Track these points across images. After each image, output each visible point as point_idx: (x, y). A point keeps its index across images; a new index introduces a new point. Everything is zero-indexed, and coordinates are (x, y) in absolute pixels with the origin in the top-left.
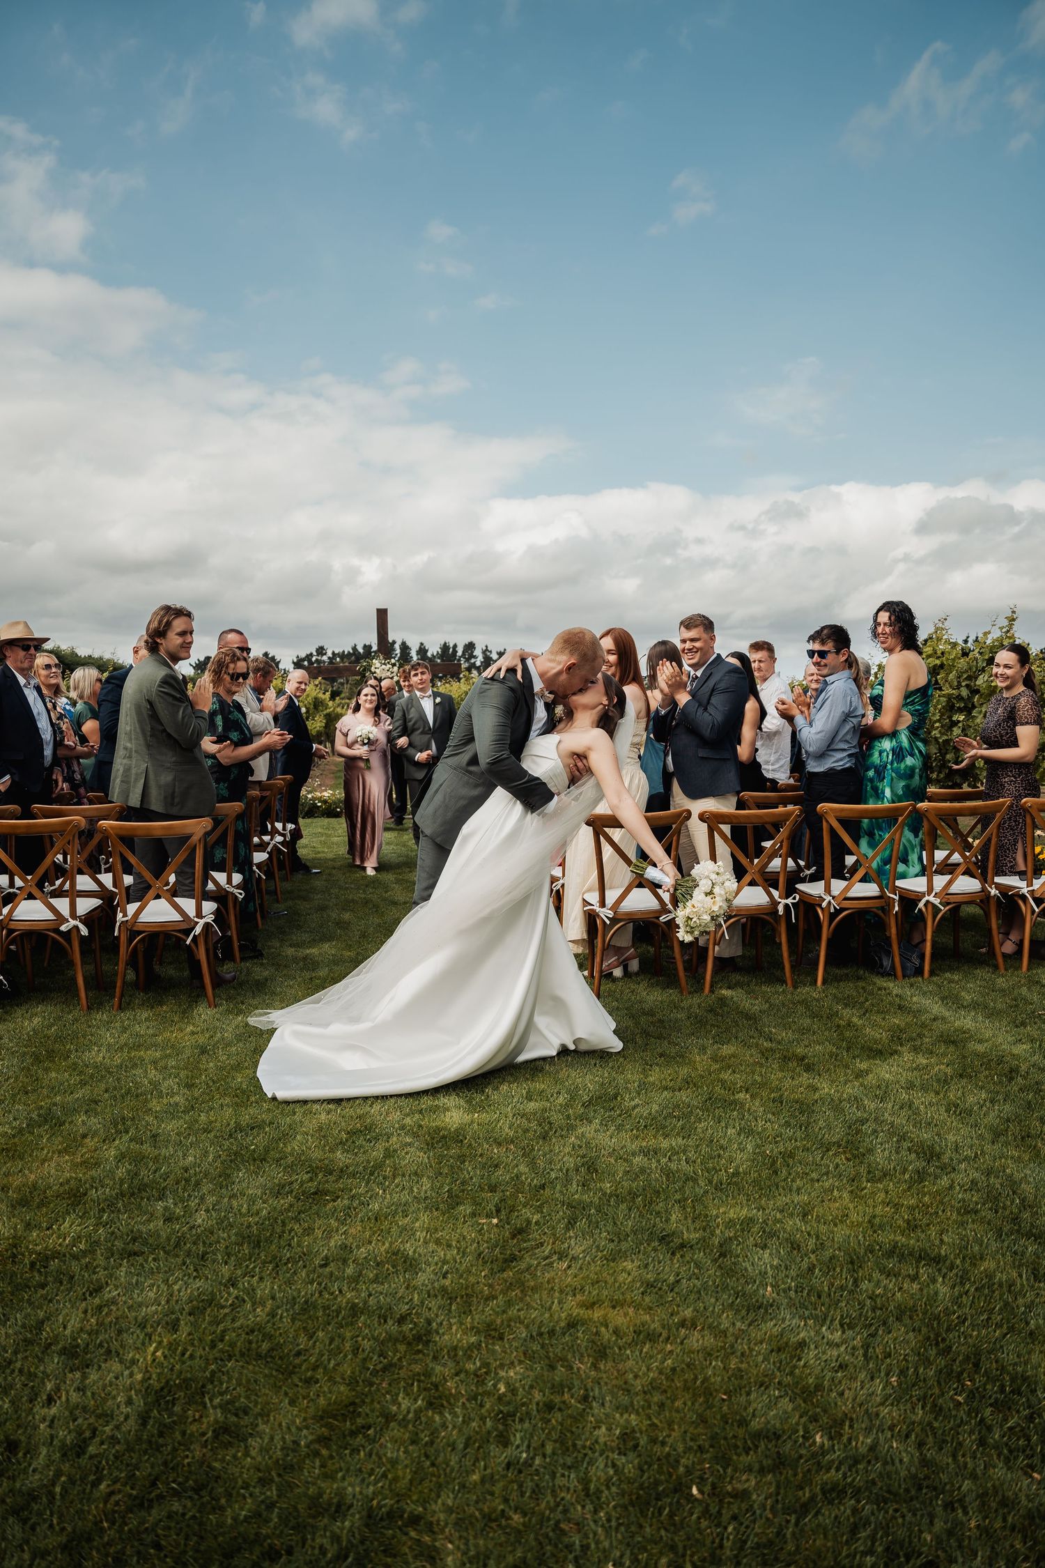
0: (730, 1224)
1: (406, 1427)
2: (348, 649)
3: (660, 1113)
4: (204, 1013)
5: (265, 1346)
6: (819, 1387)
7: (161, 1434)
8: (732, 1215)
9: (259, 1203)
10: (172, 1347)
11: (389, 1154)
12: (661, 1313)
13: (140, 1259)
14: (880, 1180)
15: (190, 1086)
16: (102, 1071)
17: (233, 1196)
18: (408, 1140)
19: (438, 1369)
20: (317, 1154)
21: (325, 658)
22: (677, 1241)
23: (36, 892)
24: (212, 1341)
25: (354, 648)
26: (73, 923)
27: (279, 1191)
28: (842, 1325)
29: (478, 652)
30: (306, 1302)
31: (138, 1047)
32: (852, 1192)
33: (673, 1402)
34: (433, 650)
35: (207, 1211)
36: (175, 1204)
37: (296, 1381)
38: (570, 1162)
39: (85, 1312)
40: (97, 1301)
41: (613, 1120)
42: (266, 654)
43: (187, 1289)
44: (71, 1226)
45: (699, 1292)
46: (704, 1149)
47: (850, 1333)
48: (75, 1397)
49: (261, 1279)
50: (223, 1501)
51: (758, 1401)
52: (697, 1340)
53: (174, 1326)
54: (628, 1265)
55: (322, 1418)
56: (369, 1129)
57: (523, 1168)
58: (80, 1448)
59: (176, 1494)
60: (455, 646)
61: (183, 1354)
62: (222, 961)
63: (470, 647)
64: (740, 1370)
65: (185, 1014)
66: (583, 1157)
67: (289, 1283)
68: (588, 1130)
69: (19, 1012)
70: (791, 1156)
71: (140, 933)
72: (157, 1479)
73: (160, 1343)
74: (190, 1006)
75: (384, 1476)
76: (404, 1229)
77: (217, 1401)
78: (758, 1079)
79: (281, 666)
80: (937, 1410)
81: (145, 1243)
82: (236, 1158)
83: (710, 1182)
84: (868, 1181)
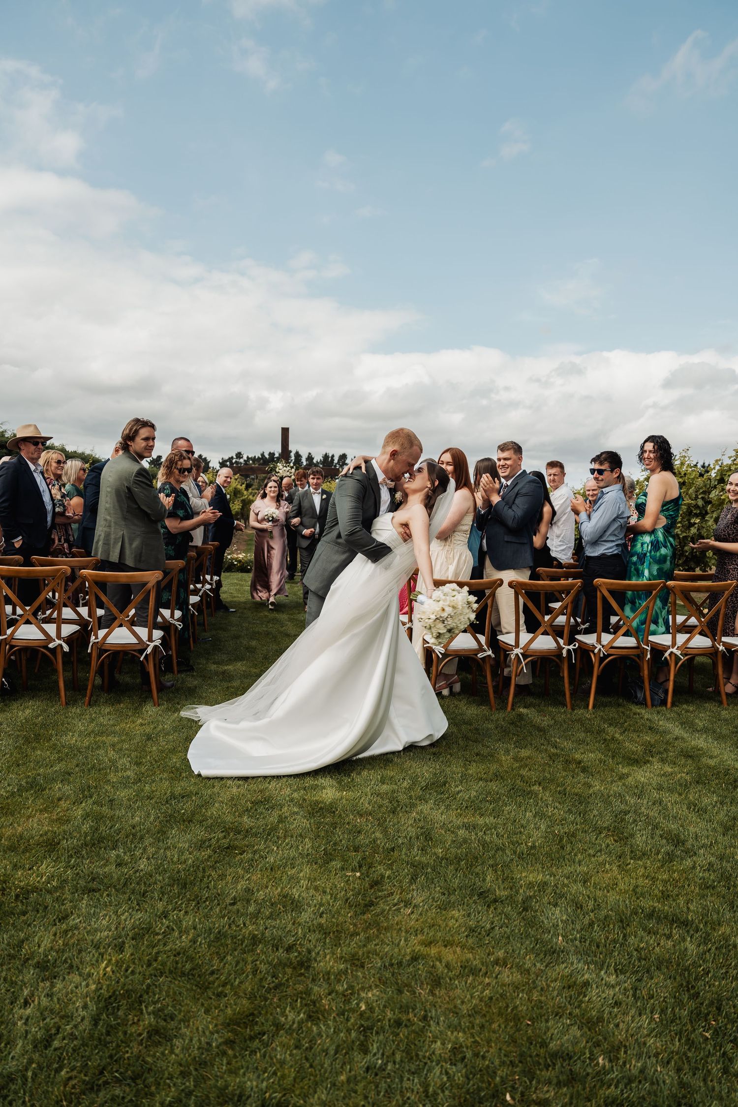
0: (530, 885)
1: (291, 1034)
2: (258, 455)
3: (477, 797)
4: (150, 710)
5: (188, 966)
6: (600, 1019)
7: (108, 1033)
8: (531, 878)
9: (186, 855)
10: (119, 964)
11: (281, 820)
12: (481, 953)
13: (97, 895)
14: (640, 859)
15: (138, 764)
16: (74, 751)
17: (168, 848)
18: (296, 810)
19: (316, 989)
20: (229, 819)
21: (242, 461)
22: (492, 897)
23: (32, 619)
24: (149, 960)
25: (263, 455)
26: (58, 642)
27: (201, 845)
28: (616, 971)
30: (219, 932)
31: (101, 734)
32: (619, 866)
33: (490, 1024)
34: (318, 458)
35: (148, 859)
36: (125, 853)
37: (210, 994)
38: (412, 832)
39: (55, 935)
40: (64, 926)
41: (443, 801)
42: (202, 456)
43: (131, 919)
44: (47, 868)
45: (508, 938)
46: (510, 827)
47: (622, 977)
48: (45, 1002)
49: (186, 912)
50: (153, 1088)
51: (554, 1027)
52: (508, 976)
53: (121, 948)
54: (456, 913)
55: (229, 1025)
56: (267, 800)
57: (378, 835)
58: (47, 1042)
59: (118, 1081)
60: (333, 456)
61: (127, 970)
62: (164, 673)
63: (343, 457)
64: (541, 1002)
65: (137, 710)
66: (422, 828)
67: (207, 916)
68: (424, 808)
69: (15, 705)
70: (574, 835)
71: (106, 651)
72: (104, 1069)
73: (110, 961)
74: (141, 704)
75: (275, 1073)
76: (291, 878)
77: (151, 1009)
78: (548, 776)
79: (211, 465)
80: (690, 1043)
81: (101, 882)
82: (171, 819)
83: (515, 852)
84: (631, 859)
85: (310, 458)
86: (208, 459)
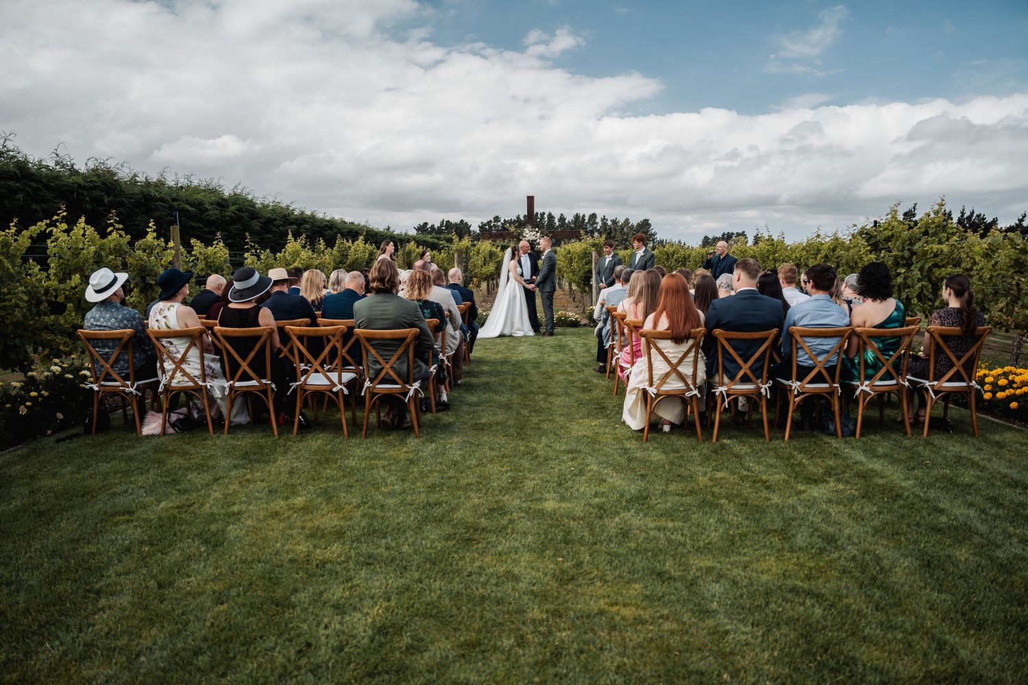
0: (700, 569)
1: (504, 653)
2: (514, 218)
3: (671, 508)
4: (413, 442)
5: (434, 612)
6: (732, 653)
7: (380, 646)
8: (702, 564)
9: (437, 543)
10: (387, 609)
11: (511, 521)
12: (650, 611)
13: (372, 567)
14: (796, 552)
15: (403, 480)
16: (352, 471)
17: (422, 539)
18: (522, 515)
19: (524, 628)
20: (471, 520)
21: (499, 224)
22: (667, 576)
23: (319, 368)
24: (408, 607)
25: (518, 217)
26: (340, 387)
27: (448, 538)
28: (753, 624)
29: (598, 220)
30: (458, 592)
31: (375, 458)
32: (776, 557)
33: (649, 653)
34: (569, 218)
35: (409, 545)
36: (392, 541)
37: (449, 628)
38: (613, 531)
39: (344, 589)
40: (350, 584)
41: (643, 511)
42: (462, 221)
43: (395, 582)
44: (336, 548)
45: (674, 602)
46: (694, 529)
47: (755, 629)
48: (338, 626)
49: (435, 580)
50: (410, 678)
51: (696, 657)
52: (667, 626)
53: (389, 600)
54: (637, 586)
55: (461, 646)
56: (501, 508)
57: (586, 534)
58: (341, 649)
59: (387, 673)
60: (584, 216)
61: (393, 612)
63: (593, 216)
64: (689, 641)
65: (403, 442)
66: (622, 529)
67: (450, 583)
68: (628, 515)
69: (310, 436)
70: (746, 536)
71: (377, 394)
72: (378, 665)
73: (381, 606)
74: (405, 437)
75: (491, 674)
76: (514, 560)
77: (409, 634)
78: (735, 492)
79: (471, 229)
80: (797, 670)
81: (375, 559)
82: (425, 520)
83: (693, 547)
84: (788, 552)
85: (562, 219)
86: (469, 224)
